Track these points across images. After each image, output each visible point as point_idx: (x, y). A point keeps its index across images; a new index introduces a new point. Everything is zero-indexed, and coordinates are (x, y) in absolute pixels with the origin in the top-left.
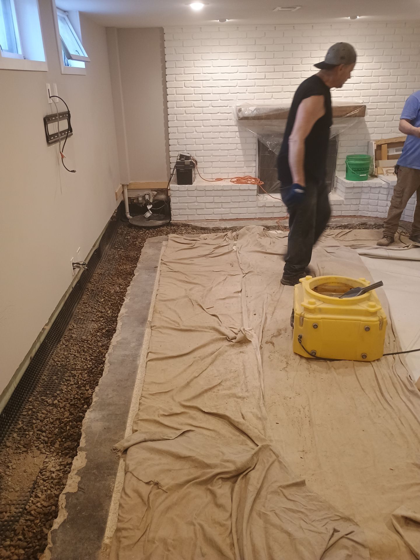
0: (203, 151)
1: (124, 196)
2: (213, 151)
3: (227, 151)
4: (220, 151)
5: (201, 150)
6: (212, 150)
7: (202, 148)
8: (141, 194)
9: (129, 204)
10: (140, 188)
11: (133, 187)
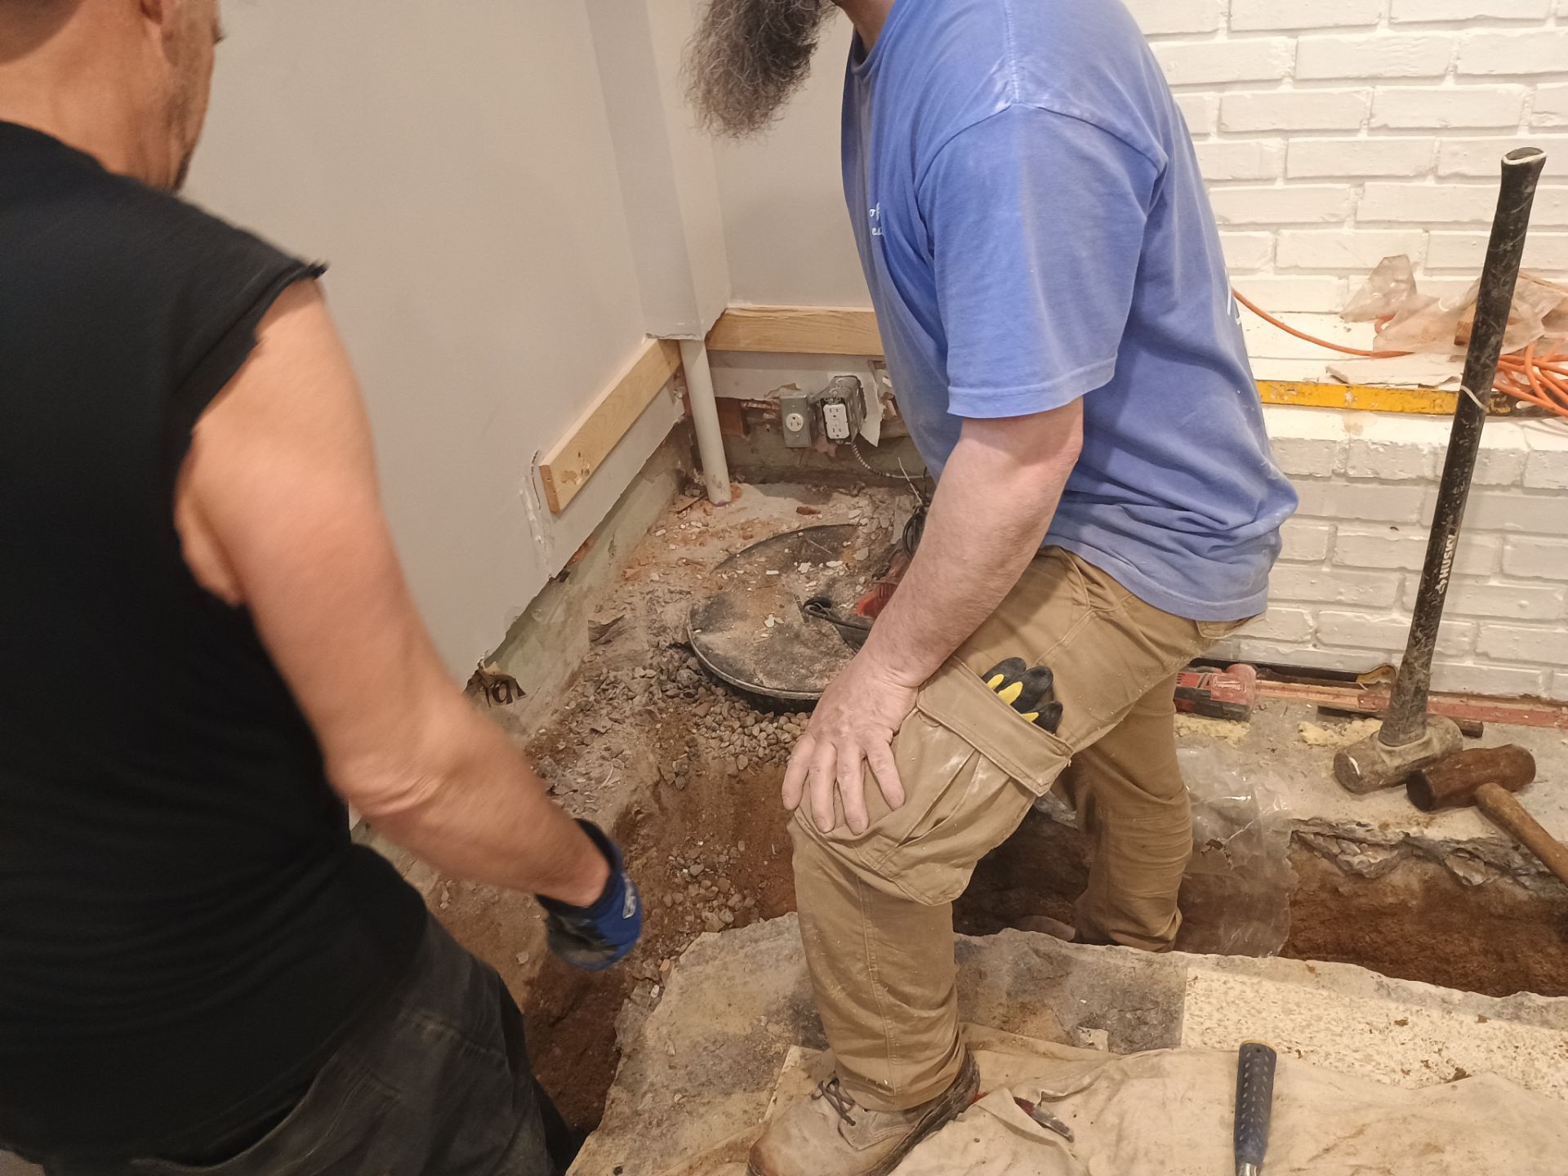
0: (1286, 88)
1: (685, 398)
2: (1381, 89)
3: (1517, 88)
4: (1449, 84)
5: (1277, 81)
6: (1374, 79)
7: (1281, 68)
10: (795, 350)
11: (747, 342)
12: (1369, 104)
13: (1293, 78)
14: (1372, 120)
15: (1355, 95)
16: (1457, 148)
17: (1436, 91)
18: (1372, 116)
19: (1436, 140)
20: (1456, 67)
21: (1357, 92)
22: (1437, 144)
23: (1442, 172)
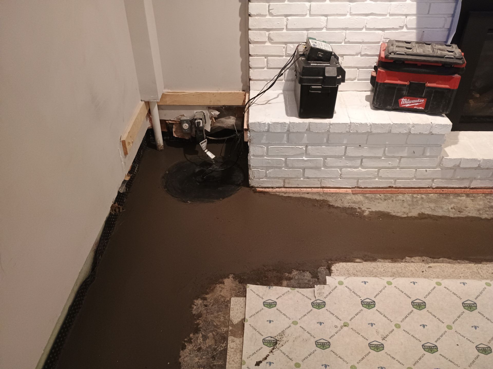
0: (324, 30)
1: (151, 120)
2: (348, 31)
3: (380, 32)
4: (364, 30)
5: (321, 29)
6: (346, 29)
7: (323, 25)
8: (187, 115)
9: (163, 133)
10: (185, 104)
11: (169, 102)
12: (345, 35)
13: (326, 28)
14: (346, 40)
15: (342, 33)
16: (366, 47)
17: (361, 32)
18: (345, 38)
19: (361, 45)
20: (366, 26)
21: (342, 32)
22: (361, 46)
23: (362, 53)
